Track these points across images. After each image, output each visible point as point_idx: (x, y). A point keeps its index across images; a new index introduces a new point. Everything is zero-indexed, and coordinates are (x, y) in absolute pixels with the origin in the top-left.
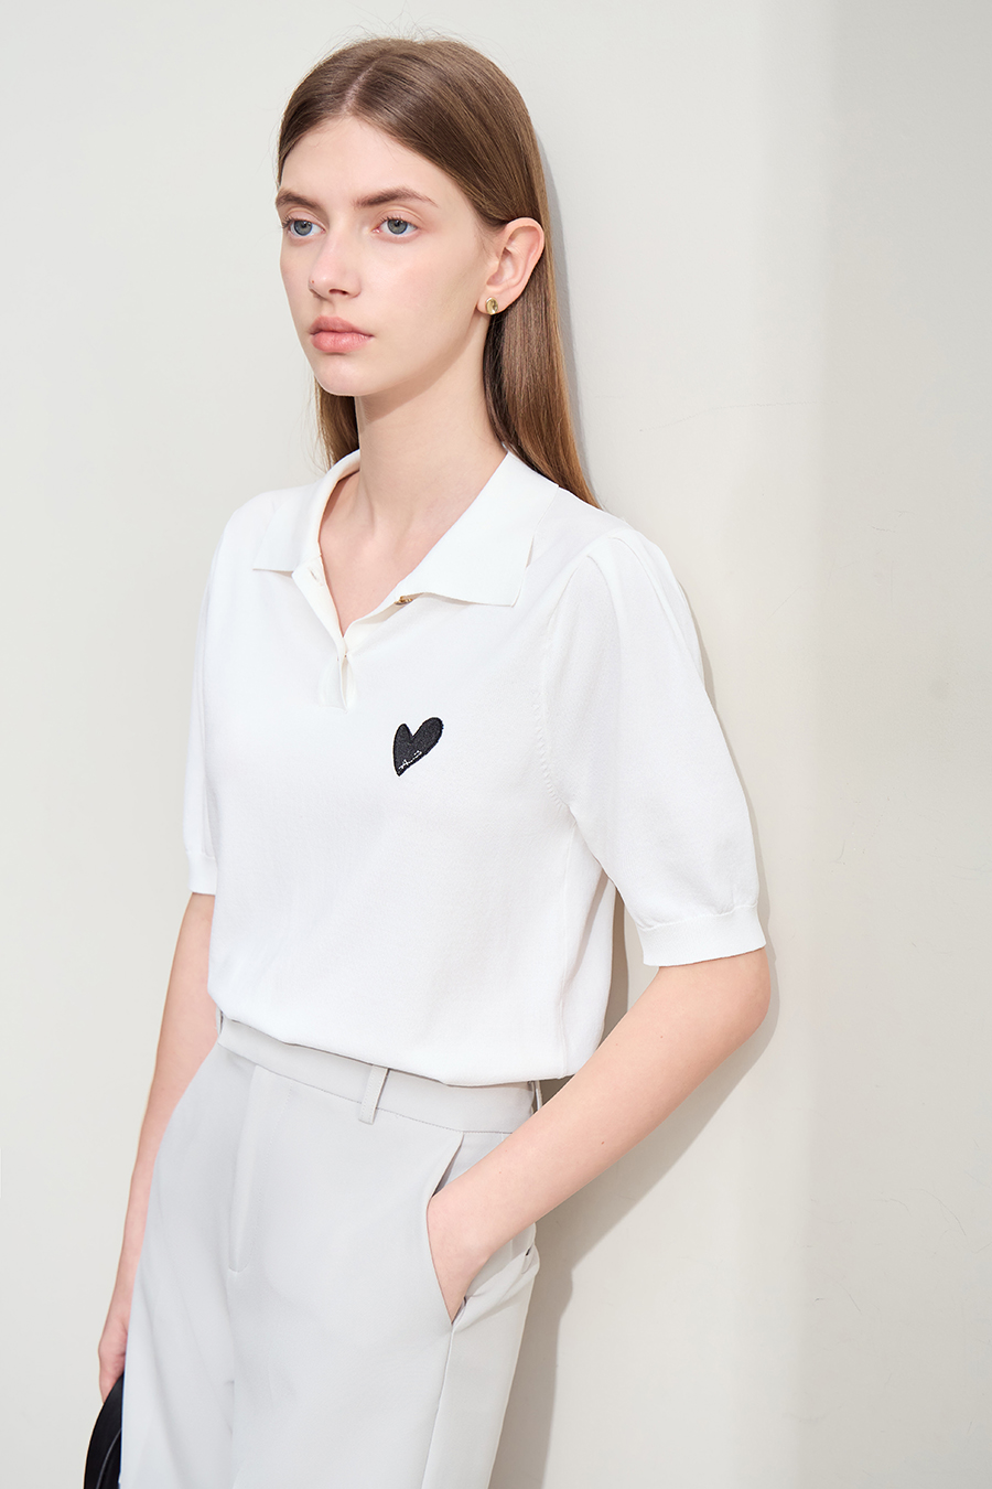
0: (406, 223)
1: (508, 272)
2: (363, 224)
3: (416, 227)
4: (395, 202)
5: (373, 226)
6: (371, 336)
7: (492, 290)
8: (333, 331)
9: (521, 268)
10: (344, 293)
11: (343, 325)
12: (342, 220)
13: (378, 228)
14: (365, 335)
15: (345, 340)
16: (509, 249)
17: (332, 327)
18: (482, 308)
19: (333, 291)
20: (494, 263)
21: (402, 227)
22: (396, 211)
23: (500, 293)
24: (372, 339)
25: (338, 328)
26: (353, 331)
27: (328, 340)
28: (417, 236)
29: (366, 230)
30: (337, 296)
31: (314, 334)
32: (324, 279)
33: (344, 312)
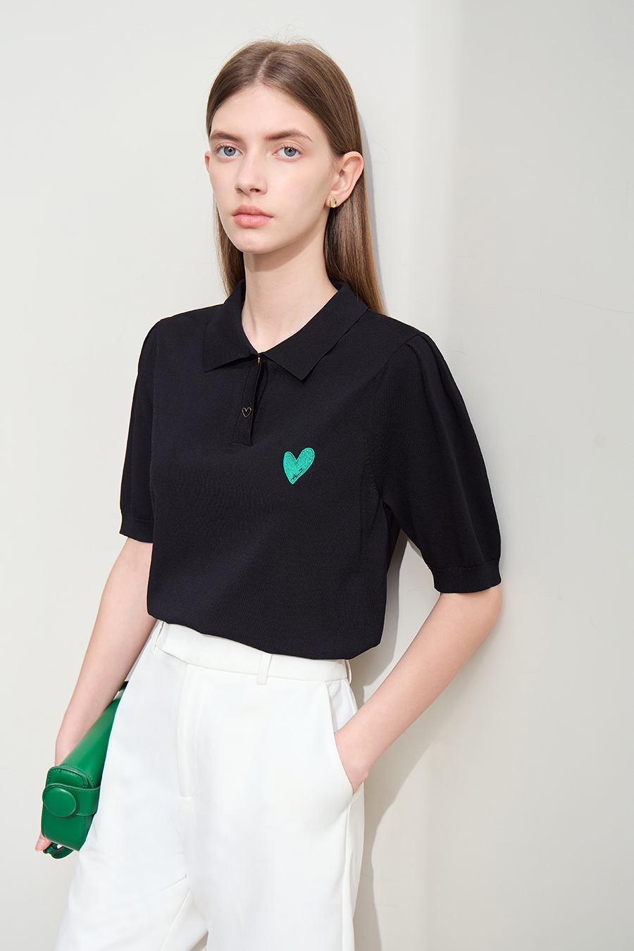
0: (295, 150)
1: (343, 183)
2: (267, 150)
3: (300, 153)
4: (289, 138)
5: (273, 152)
6: (271, 217)
7: (334, 193)
8: (249, 214)
9: (349, 181)
10: (258, 190)
11: (256, 210)
12: (254, 148)
13: (276, 153)
14: (268, 216)
15: (255, 220)
16: (344, 170)
17: (249, 212)
18: (328, 204)
19: (252, 190)
20: (337, 177)
21: (293, 152)
22: (288, 142)
23: (338, 195)
24: (272, 219)
25: (253, 212)
26: (262, 214)
27: (245, 220)
28: (300, 158)
29: (269, 154)
30: (254, 193)
31: (234, 216)
32: (246, 182)
33: (255, 202)
